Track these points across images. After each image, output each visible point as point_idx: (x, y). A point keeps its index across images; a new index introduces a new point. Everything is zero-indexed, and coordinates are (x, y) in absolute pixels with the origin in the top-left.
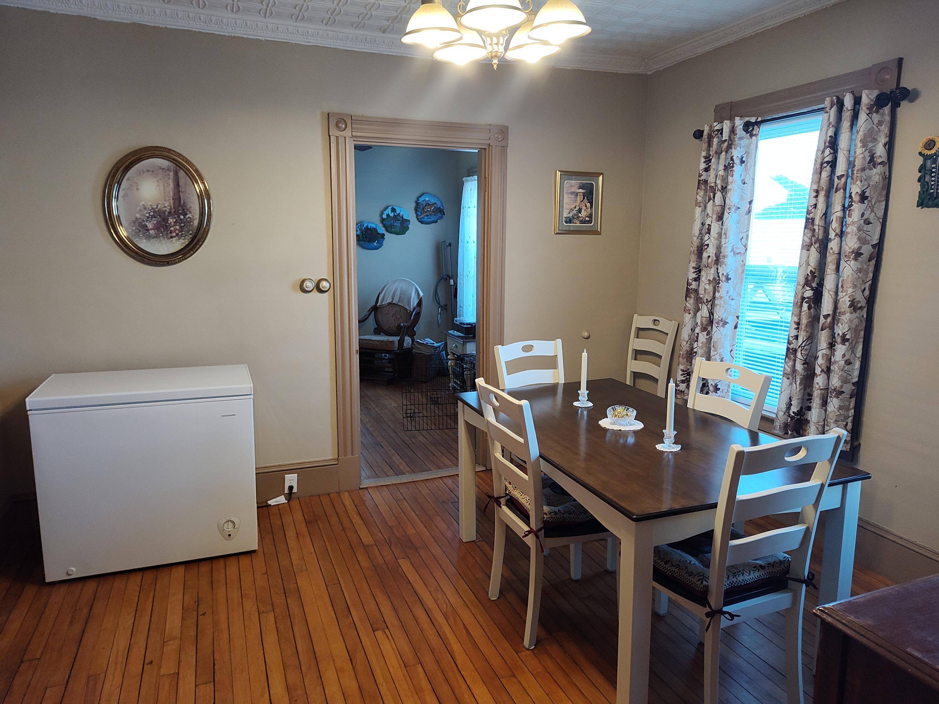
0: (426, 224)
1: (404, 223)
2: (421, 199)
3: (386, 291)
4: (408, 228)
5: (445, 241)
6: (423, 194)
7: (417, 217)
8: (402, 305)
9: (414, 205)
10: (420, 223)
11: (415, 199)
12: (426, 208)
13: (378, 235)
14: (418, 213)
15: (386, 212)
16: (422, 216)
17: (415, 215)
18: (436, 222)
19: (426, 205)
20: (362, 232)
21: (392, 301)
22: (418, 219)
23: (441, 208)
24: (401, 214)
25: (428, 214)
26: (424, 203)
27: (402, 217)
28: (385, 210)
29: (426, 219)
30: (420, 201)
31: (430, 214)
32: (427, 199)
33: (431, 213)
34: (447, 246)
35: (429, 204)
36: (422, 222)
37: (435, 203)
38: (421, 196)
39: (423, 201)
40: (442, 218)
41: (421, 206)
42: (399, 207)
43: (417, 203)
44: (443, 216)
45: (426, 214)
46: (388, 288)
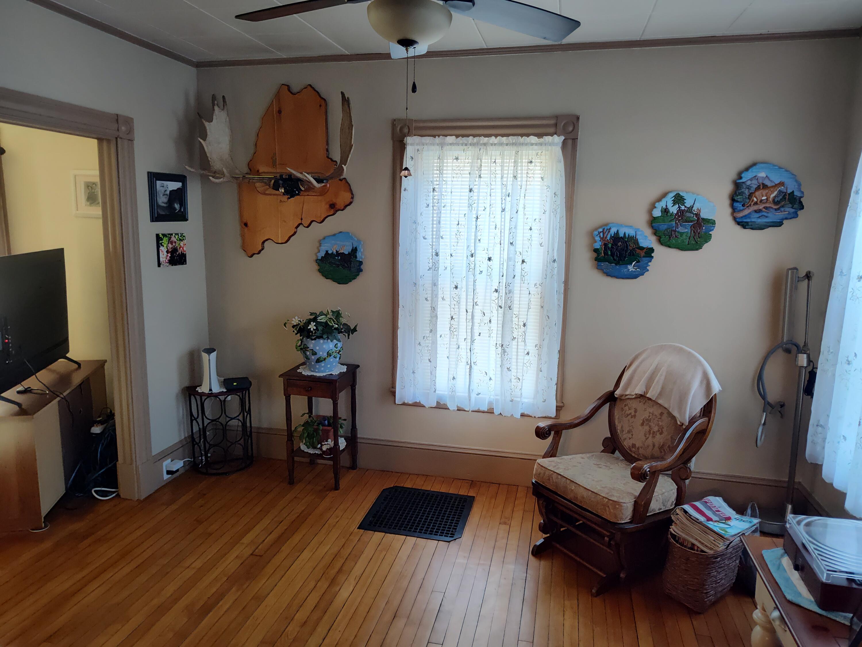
0: (752, 229)
1: (700, 227)
2: (746, 177)
3: (638, 367)
4: (707, 238)
5: (796, 269)
6: (754, 164)
7: (732, 214)
8: (666, 406)
9: (728, 188)
10: (738, 228)
11: (732, 175)
12: (757, 194)
13: (638, 251)
14: (736, 204)
15: (662, 204)
16: (746, 212)
17: (729, 210)
18: (779, 224)
19: (758, 188)
20: (605, 245)
21: (646, 392)
22: (735, 219)
23: (797, 193)
24: (695, 208)
25: (761, 207)
26: (754, 184)
27: (698, 215)
28: (659, 200)
29: (755, 219)
30: (743, 180)
31: (766, 208)
32: (763, 175)
33: (767, 205)
34: (800, 280)
35: (765, 187)
36: (743, 224)
37: (782, 184)
38: (747, 169)
39: (751, 180)
40: (795, 215)
41: (747, 192)
42: (693, 193)
43: (737, 185)
44: (799, 213)
45: (756, 208)
46: (641, 363)
